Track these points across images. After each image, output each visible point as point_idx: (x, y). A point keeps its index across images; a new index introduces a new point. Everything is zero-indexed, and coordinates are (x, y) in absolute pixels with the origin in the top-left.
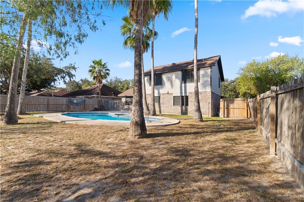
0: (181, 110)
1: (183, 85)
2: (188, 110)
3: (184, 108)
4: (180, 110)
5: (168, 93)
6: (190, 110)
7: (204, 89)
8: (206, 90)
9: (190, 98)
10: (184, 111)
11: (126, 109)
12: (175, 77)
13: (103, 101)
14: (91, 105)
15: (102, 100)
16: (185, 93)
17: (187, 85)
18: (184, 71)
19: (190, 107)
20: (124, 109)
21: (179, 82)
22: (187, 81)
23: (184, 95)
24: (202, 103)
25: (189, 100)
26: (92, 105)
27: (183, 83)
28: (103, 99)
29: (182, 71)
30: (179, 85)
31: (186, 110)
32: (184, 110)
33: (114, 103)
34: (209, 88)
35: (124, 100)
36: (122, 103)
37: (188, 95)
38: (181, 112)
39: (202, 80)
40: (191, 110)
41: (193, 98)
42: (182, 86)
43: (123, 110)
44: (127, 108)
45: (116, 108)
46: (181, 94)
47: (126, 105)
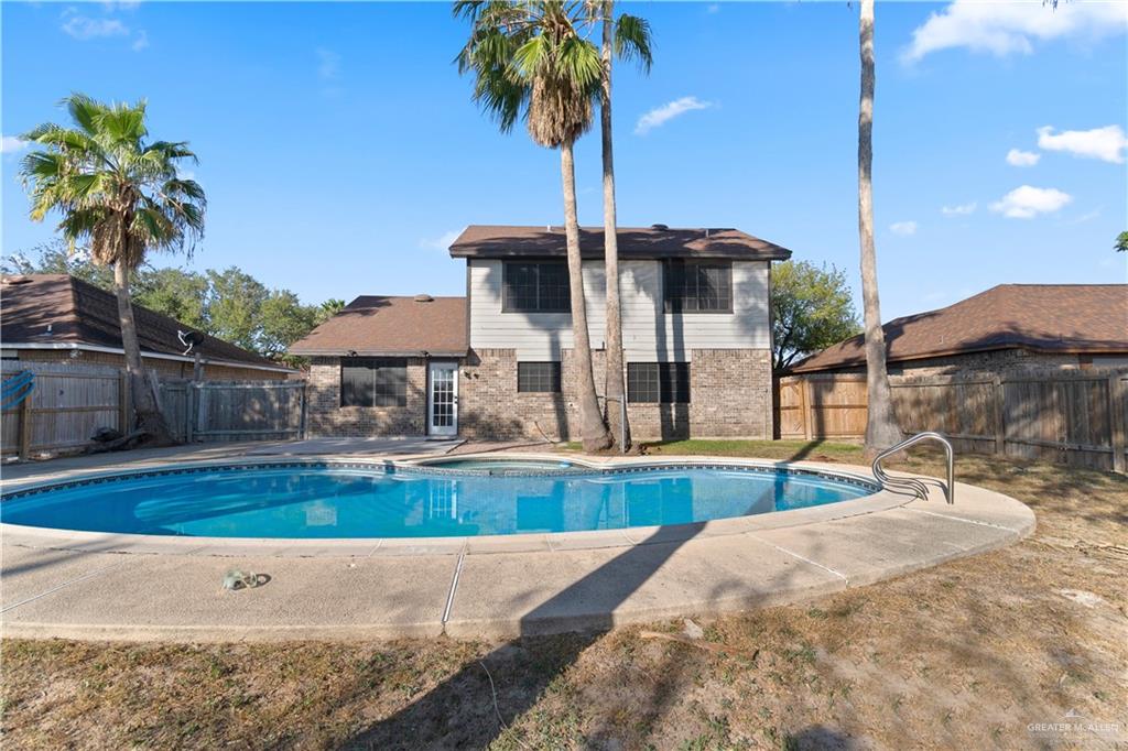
0: (662, 421)
1: (669, 318)
2: (691, 421)
3: (674, 412)
4: (659, 421)
5: (603, 350)
6: (698, 419)
7: (748, 339)
8: (753, 343)
9: (699, 370)
10: (674, 423)
11: (342, 430)
12: (632, 280)
13: (157, 386)
14: (70, 411)
15: (146, 381)
16: (675, 350)
17: (684, 320)
18: (670, 263)
19: (700, 407)
20: (328, 427)
21: (653, 307)
22: (686, 305)
23: (671, 358)
24: (743, 392)
25: (693, 381)
26: (81, 410)
27: (670, 310)
28: (153, 374)
29: (663, 260)
30: (653, 319)
31: (684, 418)
32: (674, 417)
33: (244, 398)
34: (763, 336)
35: (326, 377)
36: (313, 397)
37: (688, 360)
38: (663, 427)
39: (740, 304)
40: (703, 418)
41: (708, 370)
42: (664, 323)
43: (325, 433)
44: (353, 419)
45: (261, 425)
46: (659, 356)
47: (343, 404)
